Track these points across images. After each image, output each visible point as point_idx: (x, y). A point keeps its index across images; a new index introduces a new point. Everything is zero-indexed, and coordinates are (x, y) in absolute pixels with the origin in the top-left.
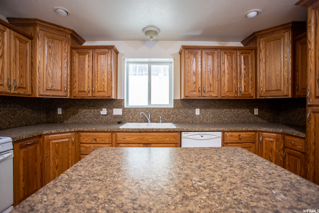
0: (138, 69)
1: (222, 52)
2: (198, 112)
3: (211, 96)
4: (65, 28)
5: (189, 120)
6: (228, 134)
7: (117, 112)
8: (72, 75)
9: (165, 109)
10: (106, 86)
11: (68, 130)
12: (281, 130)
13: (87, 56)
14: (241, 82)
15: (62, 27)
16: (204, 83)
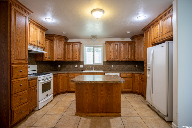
0: (89, 49)
1: (121, 43)
2: (113, 66)
3: (117, 60)
4: (63, 36)
5: (109, 69)
6: (122, 74)
7: (81, 66)
8: (65, 53)
9: (100, 65)
10: (77, 57)
11: (65, 73)
12: (140, 73)
13: (70, 46)
14: (128, 55)
15: (62, 36)
16: (114, 55)
